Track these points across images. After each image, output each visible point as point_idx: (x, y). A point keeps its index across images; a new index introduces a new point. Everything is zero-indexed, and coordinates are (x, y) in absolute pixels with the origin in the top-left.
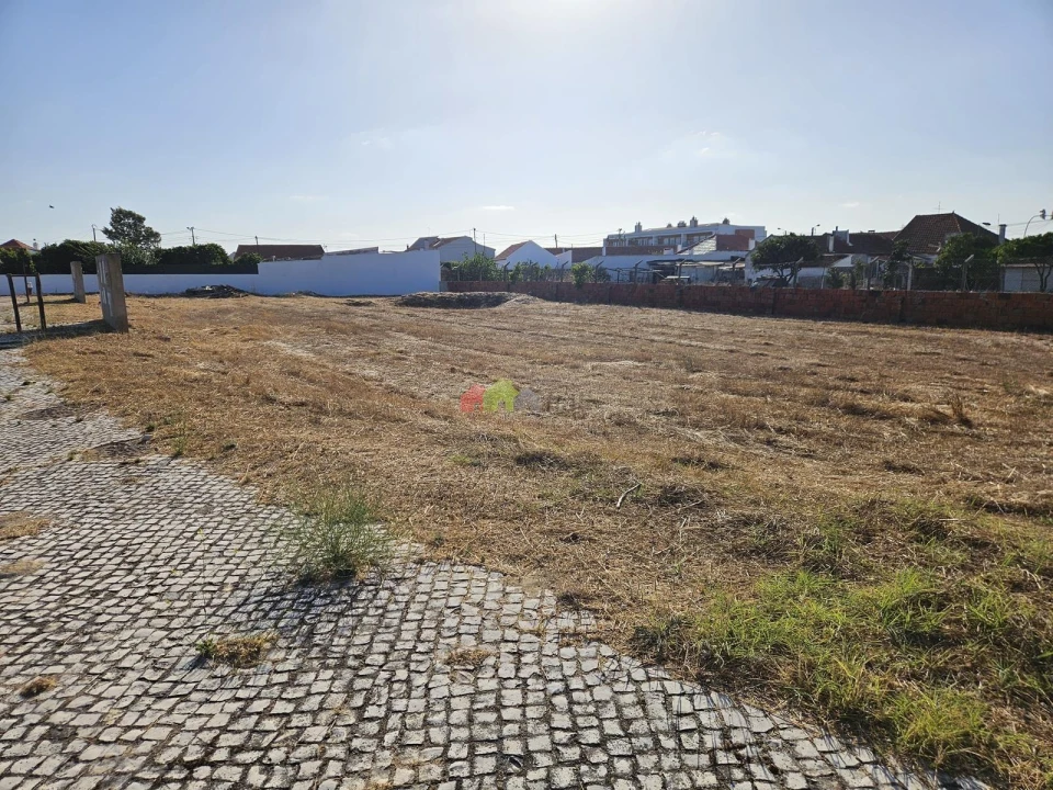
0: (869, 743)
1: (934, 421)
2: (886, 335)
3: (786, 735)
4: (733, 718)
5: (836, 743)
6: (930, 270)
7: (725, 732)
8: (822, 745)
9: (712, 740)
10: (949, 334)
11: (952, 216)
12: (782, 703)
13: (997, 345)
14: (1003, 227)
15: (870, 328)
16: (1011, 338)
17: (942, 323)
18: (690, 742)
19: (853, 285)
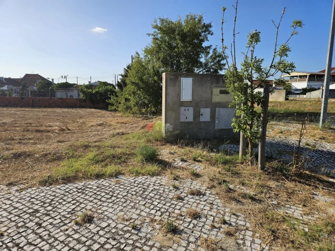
0: (102, 178)
1: (62, 130)
2: (32, 111)
3: (88, 183)
4: (76, 185)
5: (97, 181)
6: (35, 91)
7: (76, 188)
8: (95, 182)
9: (75, 190)
10: (49, 110)
11: (37, 75)
12: (83, 180)
13: (63, 112)
14: (53, 79)
15: (23, 109)
16: (66, 110)
17: (45, 107)
18: (71, 192)
19: (10, 95)
